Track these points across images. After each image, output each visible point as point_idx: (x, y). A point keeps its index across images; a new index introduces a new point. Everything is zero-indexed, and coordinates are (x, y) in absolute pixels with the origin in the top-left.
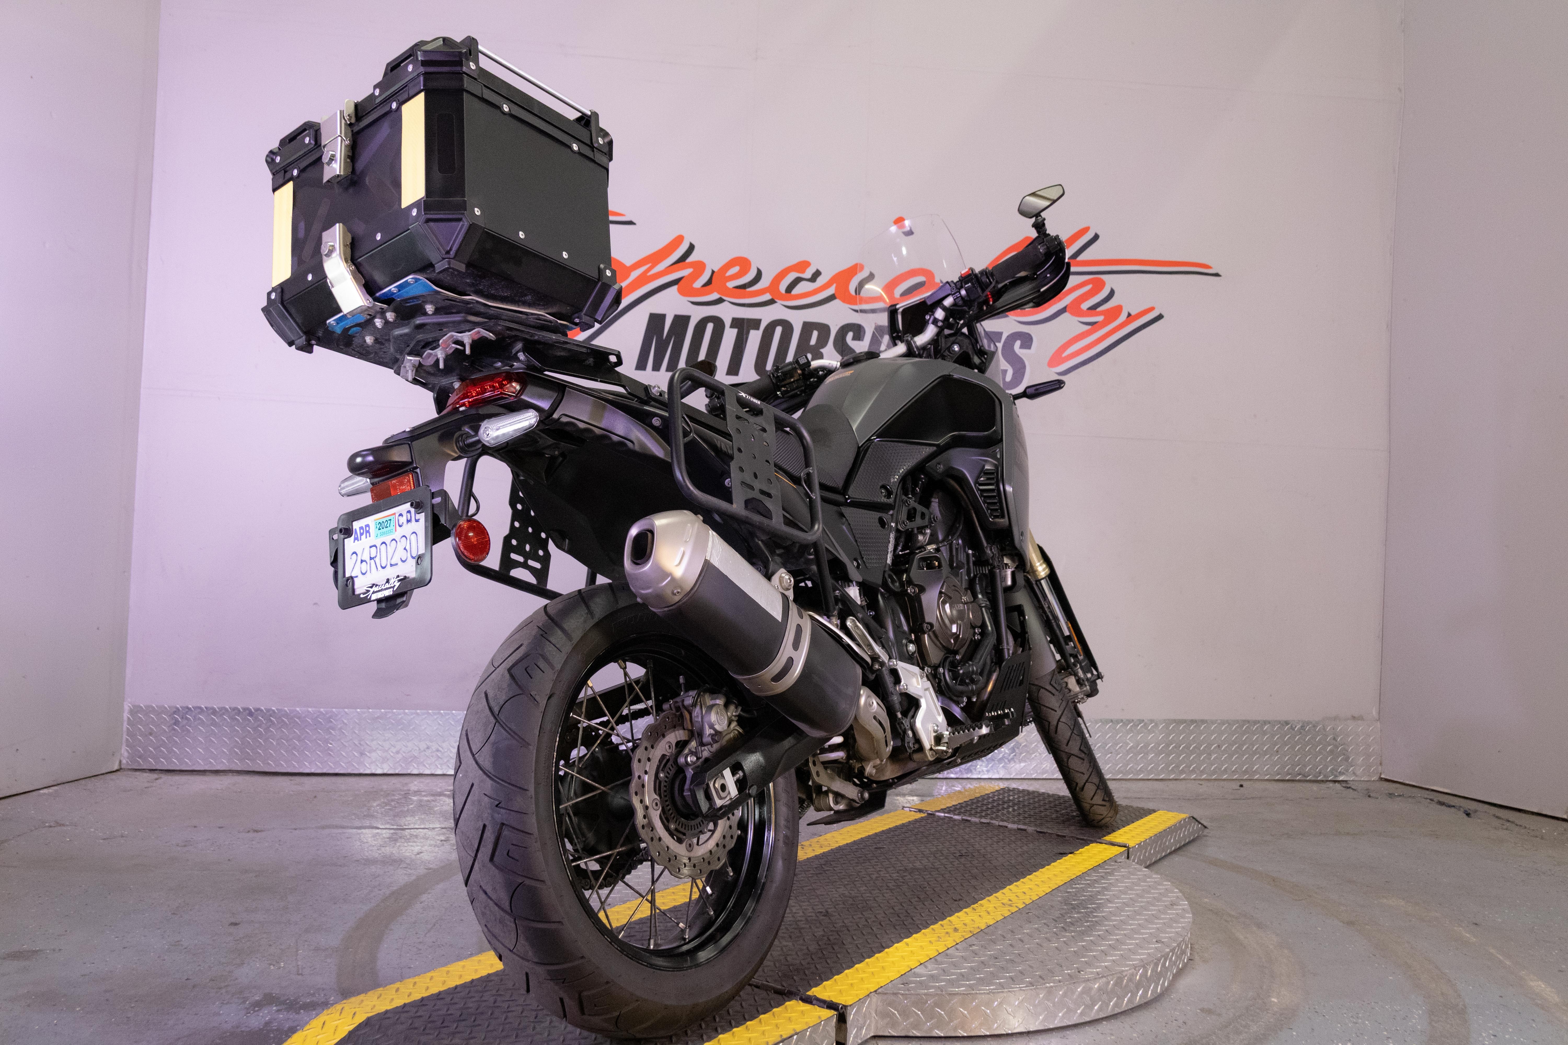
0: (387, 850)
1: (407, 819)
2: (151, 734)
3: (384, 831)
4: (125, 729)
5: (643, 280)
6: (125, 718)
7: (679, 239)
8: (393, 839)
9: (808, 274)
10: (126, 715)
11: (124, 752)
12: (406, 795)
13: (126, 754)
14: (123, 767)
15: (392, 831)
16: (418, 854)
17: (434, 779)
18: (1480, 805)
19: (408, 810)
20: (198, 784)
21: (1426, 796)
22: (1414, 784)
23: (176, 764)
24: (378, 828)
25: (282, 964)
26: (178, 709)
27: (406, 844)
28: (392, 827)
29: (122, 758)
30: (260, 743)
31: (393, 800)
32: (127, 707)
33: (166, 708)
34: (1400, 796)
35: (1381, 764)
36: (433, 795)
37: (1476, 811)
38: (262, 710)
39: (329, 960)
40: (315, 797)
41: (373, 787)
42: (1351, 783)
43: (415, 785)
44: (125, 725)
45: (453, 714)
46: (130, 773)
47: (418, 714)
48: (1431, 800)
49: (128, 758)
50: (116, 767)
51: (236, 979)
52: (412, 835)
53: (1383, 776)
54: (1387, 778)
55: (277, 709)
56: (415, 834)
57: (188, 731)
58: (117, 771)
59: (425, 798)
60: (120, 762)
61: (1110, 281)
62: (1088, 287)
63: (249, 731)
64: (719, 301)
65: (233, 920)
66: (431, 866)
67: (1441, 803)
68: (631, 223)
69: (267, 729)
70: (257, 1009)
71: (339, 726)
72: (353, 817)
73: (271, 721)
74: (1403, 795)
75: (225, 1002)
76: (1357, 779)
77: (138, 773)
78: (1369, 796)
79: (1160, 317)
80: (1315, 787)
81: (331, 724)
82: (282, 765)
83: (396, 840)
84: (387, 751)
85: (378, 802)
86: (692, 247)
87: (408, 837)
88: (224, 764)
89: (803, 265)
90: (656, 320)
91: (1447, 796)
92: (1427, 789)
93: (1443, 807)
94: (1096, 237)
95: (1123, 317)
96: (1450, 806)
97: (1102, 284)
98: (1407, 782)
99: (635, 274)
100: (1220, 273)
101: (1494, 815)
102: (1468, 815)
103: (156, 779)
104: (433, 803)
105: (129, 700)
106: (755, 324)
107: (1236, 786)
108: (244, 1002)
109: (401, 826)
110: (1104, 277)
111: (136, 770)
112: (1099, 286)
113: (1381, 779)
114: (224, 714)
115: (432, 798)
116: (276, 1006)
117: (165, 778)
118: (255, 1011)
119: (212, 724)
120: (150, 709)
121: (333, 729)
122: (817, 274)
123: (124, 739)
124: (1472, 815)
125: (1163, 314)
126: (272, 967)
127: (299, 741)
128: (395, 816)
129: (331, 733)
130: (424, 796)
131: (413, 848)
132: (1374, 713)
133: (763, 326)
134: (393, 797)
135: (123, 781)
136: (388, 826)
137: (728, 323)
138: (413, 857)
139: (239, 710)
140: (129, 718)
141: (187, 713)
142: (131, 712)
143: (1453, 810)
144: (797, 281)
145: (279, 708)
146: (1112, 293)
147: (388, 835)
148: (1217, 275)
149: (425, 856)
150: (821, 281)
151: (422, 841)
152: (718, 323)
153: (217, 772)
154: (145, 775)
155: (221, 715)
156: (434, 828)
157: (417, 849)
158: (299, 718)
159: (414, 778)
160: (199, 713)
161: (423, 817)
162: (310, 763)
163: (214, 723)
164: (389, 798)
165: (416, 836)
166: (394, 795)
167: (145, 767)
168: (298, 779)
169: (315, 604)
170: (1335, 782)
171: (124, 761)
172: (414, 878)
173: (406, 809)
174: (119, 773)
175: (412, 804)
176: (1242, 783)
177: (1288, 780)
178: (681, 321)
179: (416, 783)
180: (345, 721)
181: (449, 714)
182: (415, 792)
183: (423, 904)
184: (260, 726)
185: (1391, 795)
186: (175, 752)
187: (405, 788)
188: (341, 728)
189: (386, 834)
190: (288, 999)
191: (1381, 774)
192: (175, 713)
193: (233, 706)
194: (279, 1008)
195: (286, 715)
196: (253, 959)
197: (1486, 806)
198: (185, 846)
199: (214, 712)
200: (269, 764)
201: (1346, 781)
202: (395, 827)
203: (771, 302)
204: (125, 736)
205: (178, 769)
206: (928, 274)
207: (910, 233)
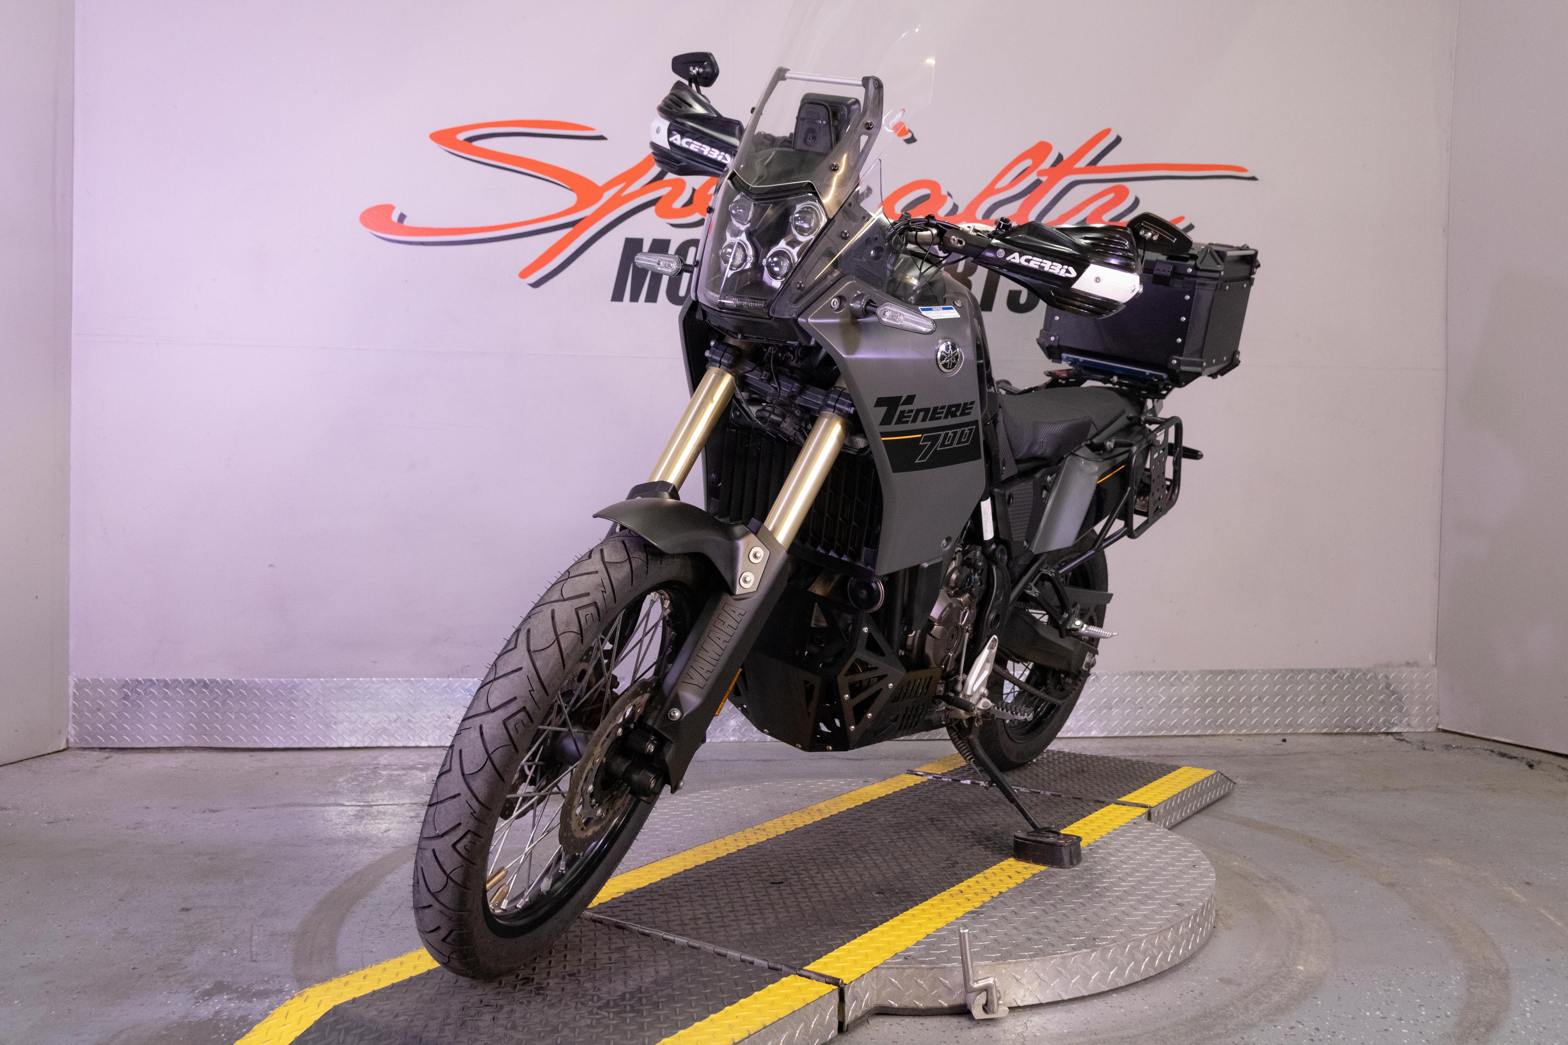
0: (352, 829)
1: (375, 795)
2: (99, 710)
3: (350, 808)
4: (71, 705)
5: (617, 201)
6: (71, 693)
8: (359, 817)
10: (71, 690)
11: (71, 729)
12: (375, 770)
13: (73, 732)
14: (70, 745)
15: (359, 808)
16: (385, 832)
17: (406, 751)
18: (1545, 755)
19: (376, 786)
20: (151, 762)
21: (1486, 747)
22: (1473, 734)
23: (128, 742)
24: (344, 805)
25: (235, 951)
26: (127, 682)
27: (372, 822)
28: (359, 804)
29: (69, 737)
30: (217, 717)
31: (360, 775)
32: (72, 681)
33: (114, 681)
34: (1457, 747)
35: (1438, 714)
36: (404, 769)
37: (1540, 762)
38: (217, 682)
39: (285, 946)
40: (277, 773)
41: (340, 762)
42: (1406, 734)
43: (385, 759)
44: (71, 701)
45: (424, 681)
46: (78, 752)
47: (386, 682)
48: (1492, 751)
49: (75, 736)
50: (63, 746)
51: (186, 967)
52: (379, 812)
53: (1440, 727)
54: (1445, 728)
55: (234, 680)
56: (383, 810)
57: (139, 706)
58: (64, 750)
59: (396, 773)
60: (67, 740)
61: (1135, 189)
62: (1111, 196)
63: (205, 705)
64: (702, 222)
65: (183, 905)
66: (399, 844)
67: (1503, 755)
68: (602, 138)
69: (224, 702)
70: (206, 998)
71: (302, 697)
72: (317, 794)
73: (228, 693)
74: (1461, 747)
75: (173, 991)
76: (1411, 730)
77: (87, 752)
78: (1424, 749)
79: (1190, 228)
80: (1365, 740)
81: (293, 695)
82: (242, 741)
83: (362, 818)
84: (354, 723)
85: (345, 778)
87: (376, 814)
88: (179, 741)
90: (632, 246)
91: (1508, 747)
92: (1488, 740)
93: (1505, 759)
94: (1118, 140)
96: (1511, 758)
97: (1125, 192)
98: (1467, 733)
99: (608, 195)
100: (1257, 176)
101: (1559, 766)
102: (1531, 766)
103: (107, 758)
104: (404, 777)
105: (74, 674)
107: (1278, 740)
108: (193, 991)
109: (368, 802)
110: (1127, 184)
111: (85, 749)
112: (1121, 194)
113: (1438, 730)
114: (176, 686)
115: (404, 772)
116: (228, 994)
117: (117, 757)
118: (204, 1000)
119: (165, 698)
120: (97, 683)
121: (295, 700)
123: (71, 717)
124: (1535, 766)
125: (1194, 223)
126: (224, 954)
127: (259, 714)
128: (361, 792)
129: (293, 705)
130: (394, 770)
131: (380, 826)
132: (1431, 658)
134: (361, 772)
135: (71, 761)
136: (354, 803)
138: (380, 835)
139: (193, 682)
140: (74, 693)
141: (136, 687)
142: (77, 686)
143: (1514, 761)
145: (236, 679)
146: (1136, 202)
147: (354, 813)
148: (1253, 179)
149: (393, 834)
151: (390, 817)
153: (172, 749)
154: (95, 753)
155: (174, 688)
156: (403, 804)
157: (384, 827)
158: (258, 689)
159: (385, 751)
160: (151, 686)
161: (392, 792)
162: (271, 738)
163: (166, 696)
164: (357, 773)
165: (384, 813)
166: (362, 770)
167: (95, 746)
168: (259, 755)
169: (271, 565)
170: (1387, 734)
171: (72, 740)
172: (380, 856)
173: (374, 784)
174: (66, 752)
175: (381, 779)
176: (1285, 737)
177: (1336, 734)
178: (661, 245)
179: (386, 756)
180: (308, 691)
181: (419, 682)
182: (385, 766)
183: (388, 885)
184: (216, 699)
185: (1448, 747)
186: (126, 729)
187: (375, 762)
188: (303, 700)
189: (352, 811)
190: (239, 987)
191: (1438, 724)
192: (124, 686)
193: (187, 677)
194: (229, 996)
195: (244, 686)
196: (205, 945)
197: (1552, 757)
198: (135, 828)
199: (166, 684)
200: (228, 739)
201: (1400, 733)
202: (362, 804)
204: (71, 713)
205: (130, 746)
206: (934, 185)
207: (912, 140)
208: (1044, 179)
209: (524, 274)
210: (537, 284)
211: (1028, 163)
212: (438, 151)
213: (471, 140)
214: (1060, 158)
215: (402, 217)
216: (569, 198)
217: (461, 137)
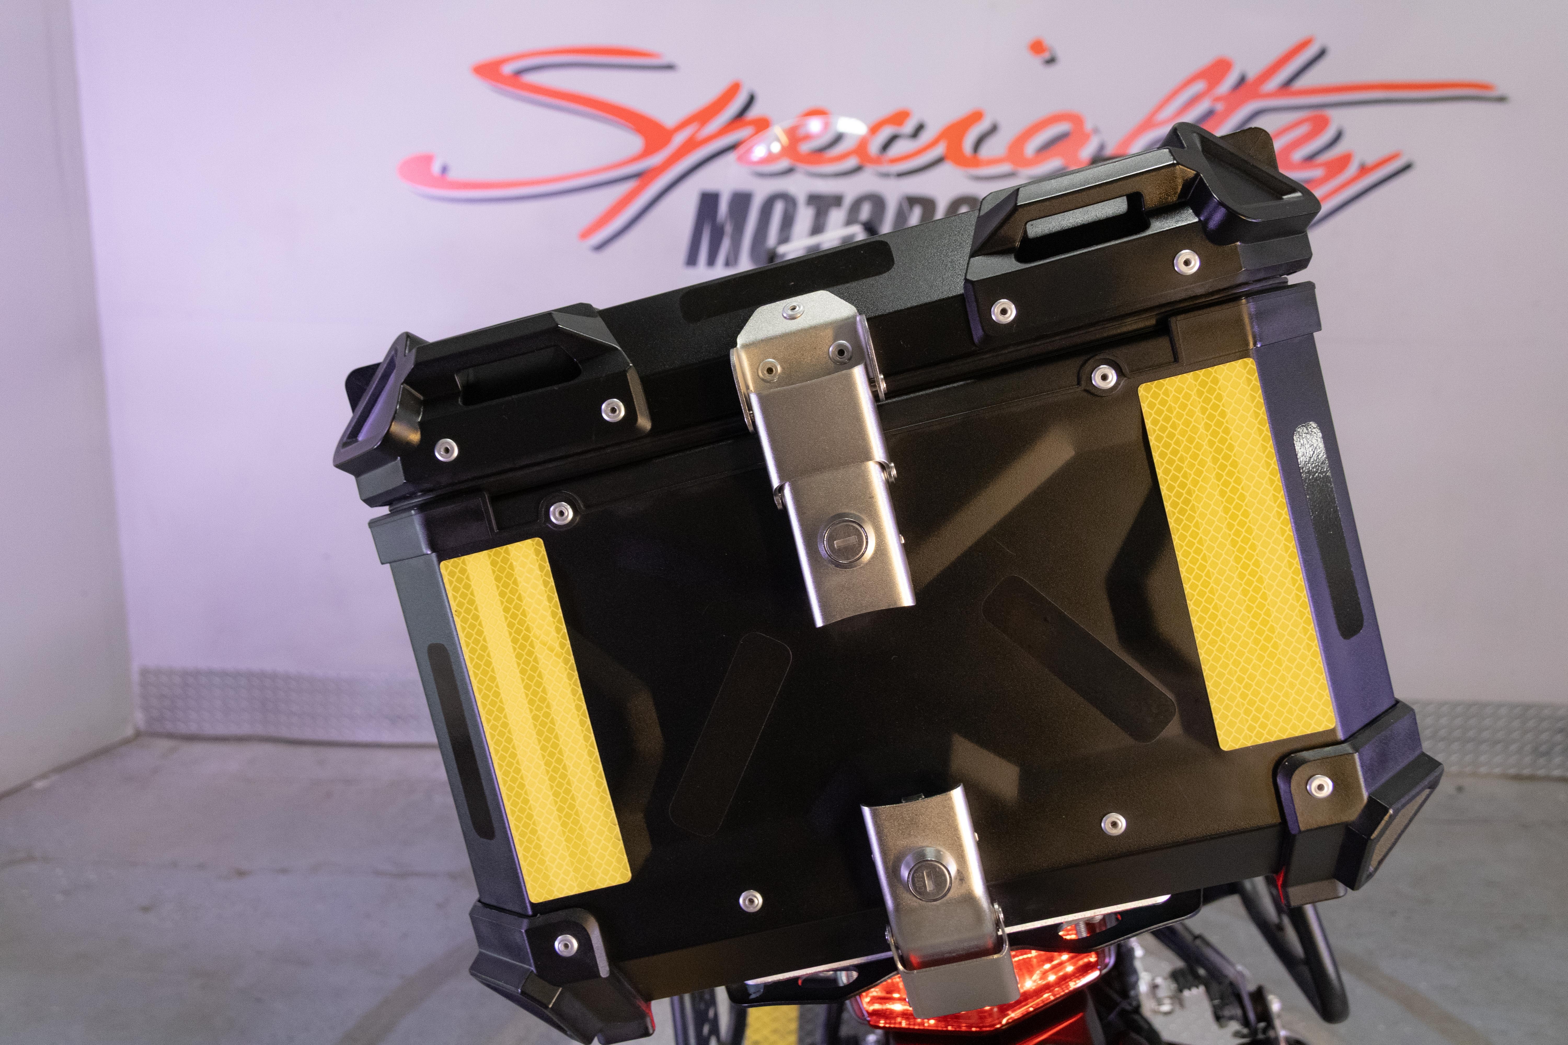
0: (368, 928)
5: (690, 145)
7: (734, 89)
9: (909, 127)
16: (403, 937)
27: (395, 915)
30: (282, 708)
31: (412, 804)
38: (280, 673)
40: (330, 794)
46: (149, 739)
49: (143, 721)
55: (296, 672)
57: (204, 693)
61: (1338, 118)
62: (1305, 128)
64: (789, 171)
68: (670, 67)
69: (287, 694)
71: (366, 692)
73: (291, 684)
77: (157, 739)
79: (1407, 167)
81: (356, 690)
86: (751, 100)
88: (247, 730)
89: (900, 117)
90: (709, 201)
94: (1322, 53)
95: (1352, 169)
97: (1326, 122)
99: (679, 139)
100: (1507, 96)
106: (837, 201)
110: (1328, 112)
111: (156, 735)
112: (1320, 124)
117: (187, 746)
121: (359, 694)
122: (919, 129)
125: (1412, 162)
133: (848, 202)
134: (414, 797)
137: (801, 199)
144: (893, 139)
145: (299, 671)
146: (1339, 136)
148: (1502, 99)
150: (926, 137)
152: (789, 200)
155: (237, 677)
157: (404, 926)
158: (321, 682)
162: (337, 731)
164: (410, 799)
166: (417, 792)
167: (164, 732)
174: (136, 741)
178: (741, 201)
180: (372, 686)
184: (279, 689)
195: (307, 679)
203: (857, 170)
206: (1076, 119)
207: (1051, 61)
208: (1220, 107)
209: (586, 234)
210: (600, 247)
211: (1199, 86)
212: (482, 88)
213: (519, 73)
214: (1242, 80)
215: (444, 169)
216: (634, 143)
217: (508, 69)
